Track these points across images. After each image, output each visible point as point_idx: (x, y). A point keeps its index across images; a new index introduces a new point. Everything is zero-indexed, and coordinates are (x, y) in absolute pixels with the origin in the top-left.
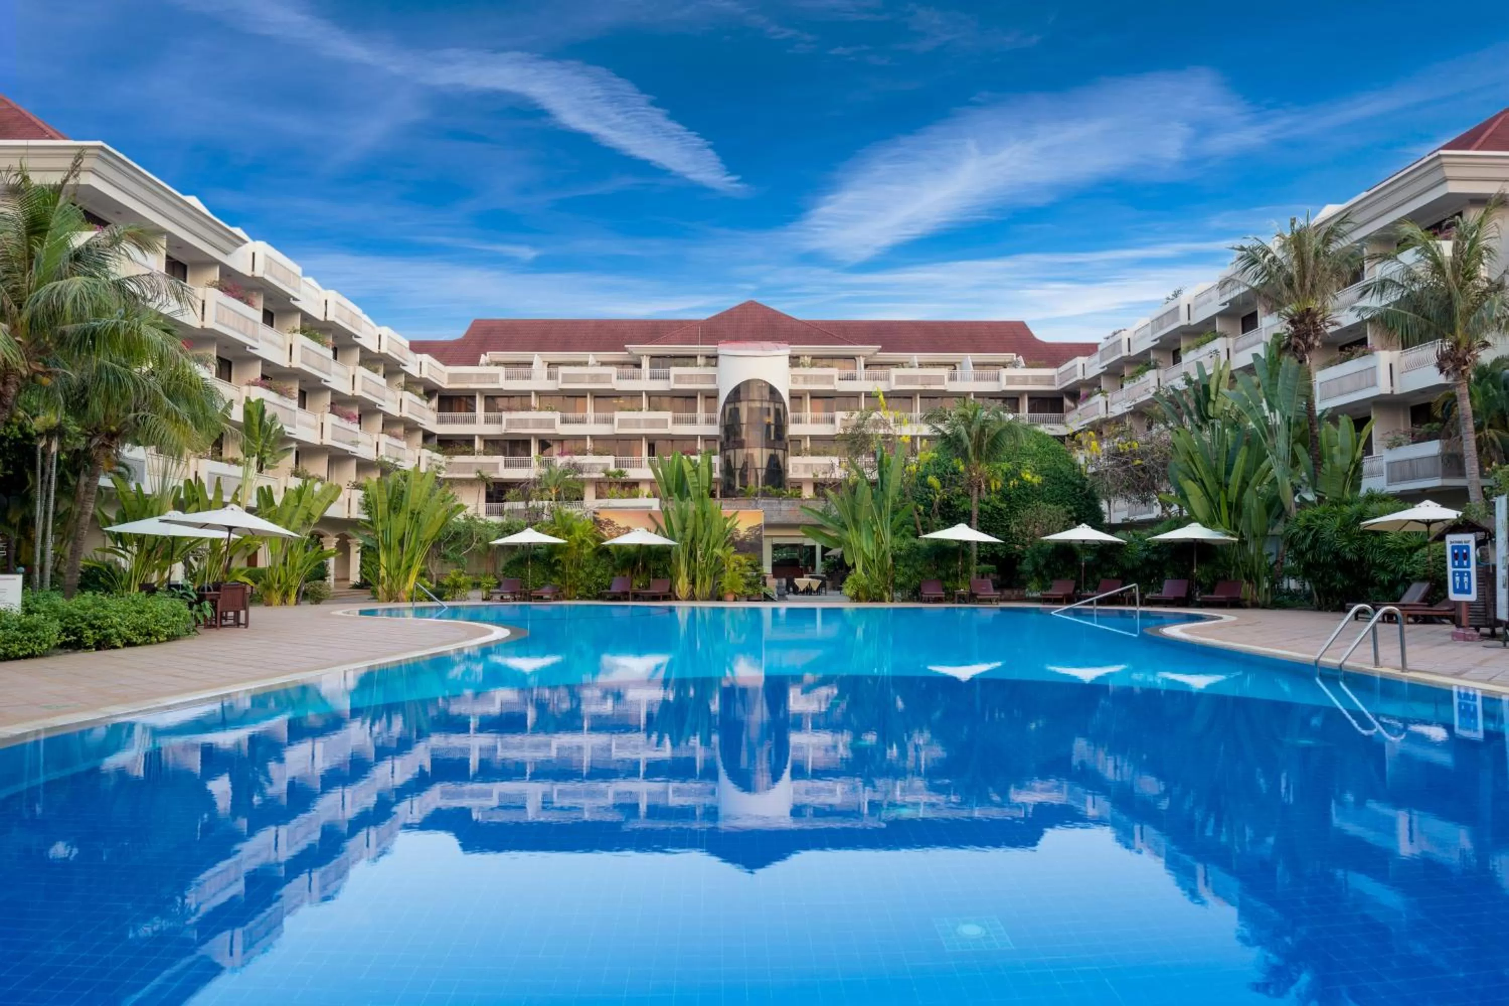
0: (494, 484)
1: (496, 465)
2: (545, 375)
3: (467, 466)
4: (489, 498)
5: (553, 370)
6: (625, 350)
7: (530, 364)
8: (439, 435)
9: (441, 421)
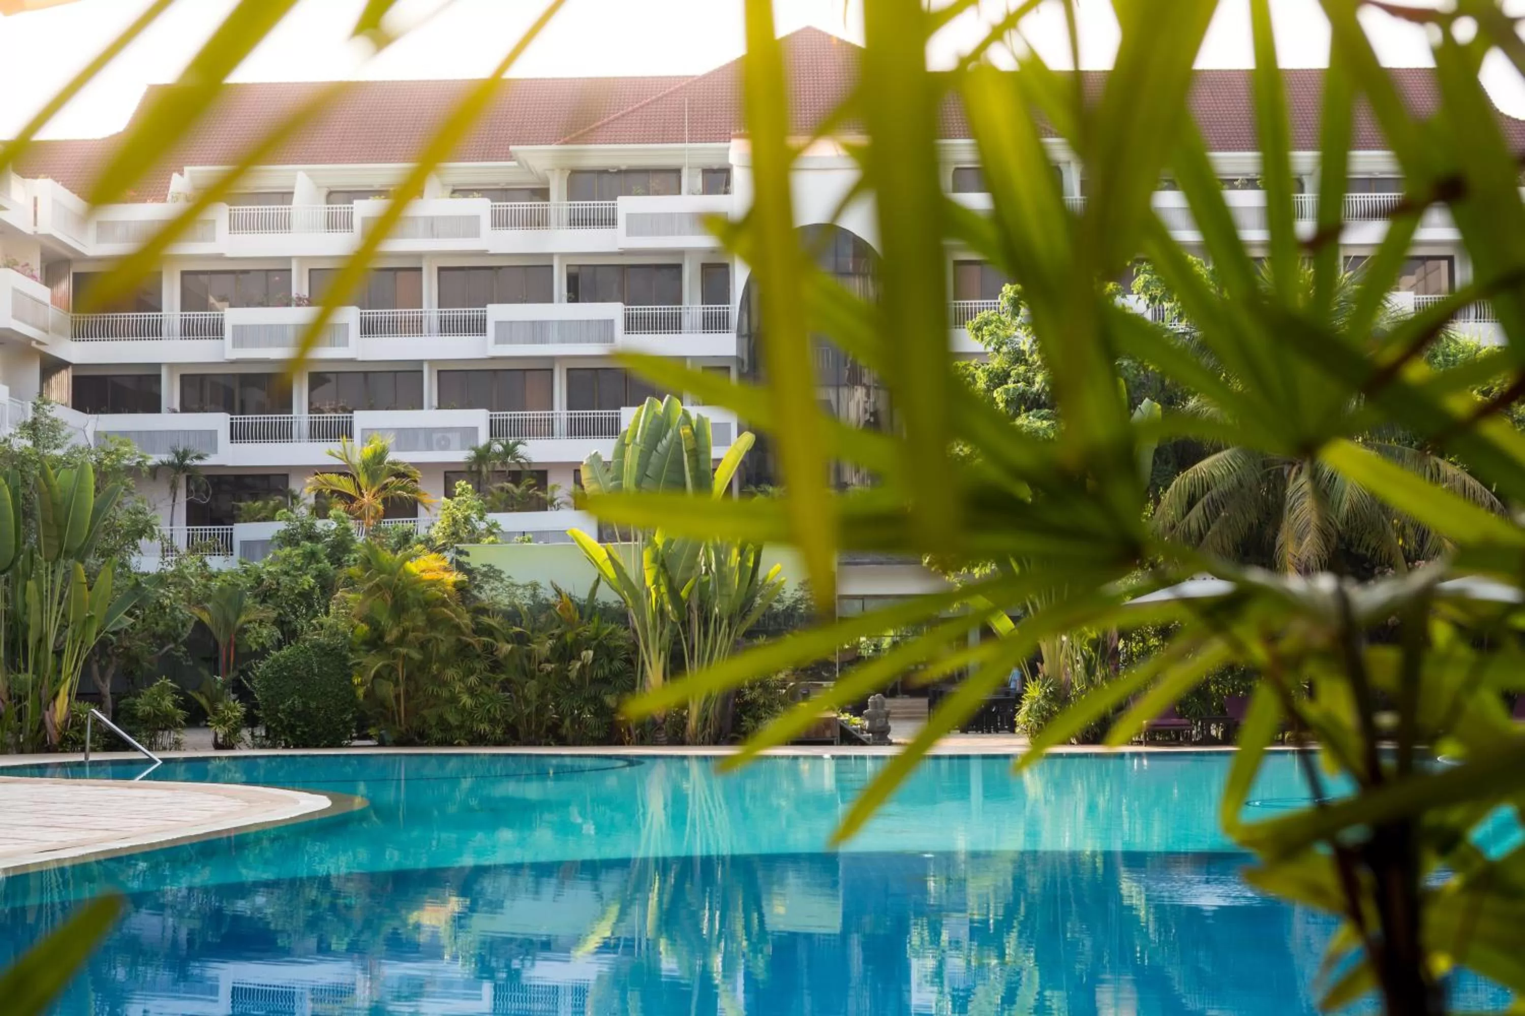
0: (208, 477)
1: (212, 435)
2: (323, 219)
3: (149, 438)
4: (196, 516)
5: (340, 208)
6: (509, 157)
7: (286, 196)
8: (76, 366)
9: (80, 333)
